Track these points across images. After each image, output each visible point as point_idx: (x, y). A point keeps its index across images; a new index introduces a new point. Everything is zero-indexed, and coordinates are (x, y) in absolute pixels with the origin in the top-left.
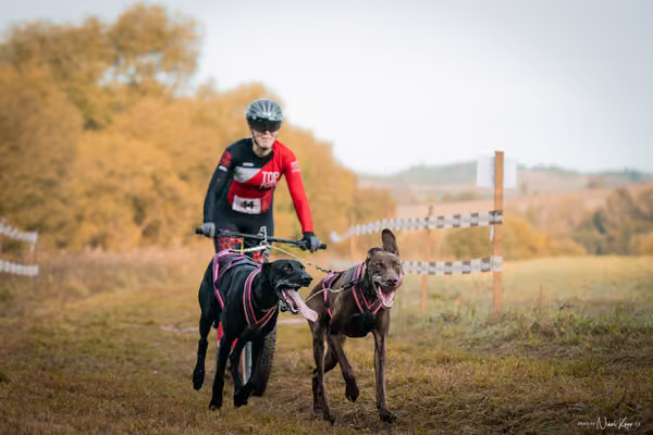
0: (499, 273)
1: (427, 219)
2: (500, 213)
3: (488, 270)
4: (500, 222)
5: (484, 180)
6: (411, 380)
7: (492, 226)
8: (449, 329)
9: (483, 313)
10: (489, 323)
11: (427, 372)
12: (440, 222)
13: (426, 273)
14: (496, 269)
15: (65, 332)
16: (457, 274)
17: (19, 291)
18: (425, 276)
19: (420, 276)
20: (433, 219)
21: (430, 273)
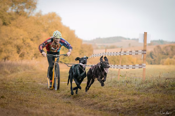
0: (145, 69)
1: (120, 52)
2: (145, 51)
3: (141, 68)
4: (145, 53)
5: (141, 41)
7: (143, 55)
8: (129, 85)
9: (139, 81)
10: (142, 84)
12: (125, 53)
13: (120, 68)
14: (144, 67)
16: (130, 69)
18: (119, 69)
19: (118, 69)
20: (122, 52)
21: (121, 68)
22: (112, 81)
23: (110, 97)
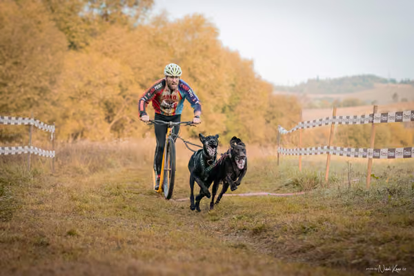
1: (372, 115)
13: (371, 157)
19: (367, 159)
20: (378, 115)
21: (374, 157)
23: (348, 230)
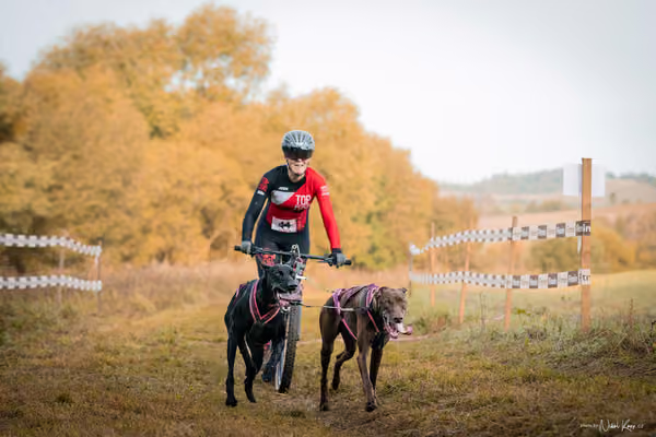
0: (588, 286)
1: (511, 230)
2: (588, 224)
3: (576, 284)
4: (588, 233)
5: (571, 189)
6: (494, 399)
7: (580, 237)
8: (535, 346)
9: (571, 328)
10: (577, 339)
11: (512, 391)
12: (525, 234)
13: (510, 287)
14: (585, 283)
15: (129, 350)
16: (543, 287)
17: (82, 307)
18: (508, 290)
19: (504, 290)
20: (517, 229)
21: (514, 287)
22: (486, 331)
